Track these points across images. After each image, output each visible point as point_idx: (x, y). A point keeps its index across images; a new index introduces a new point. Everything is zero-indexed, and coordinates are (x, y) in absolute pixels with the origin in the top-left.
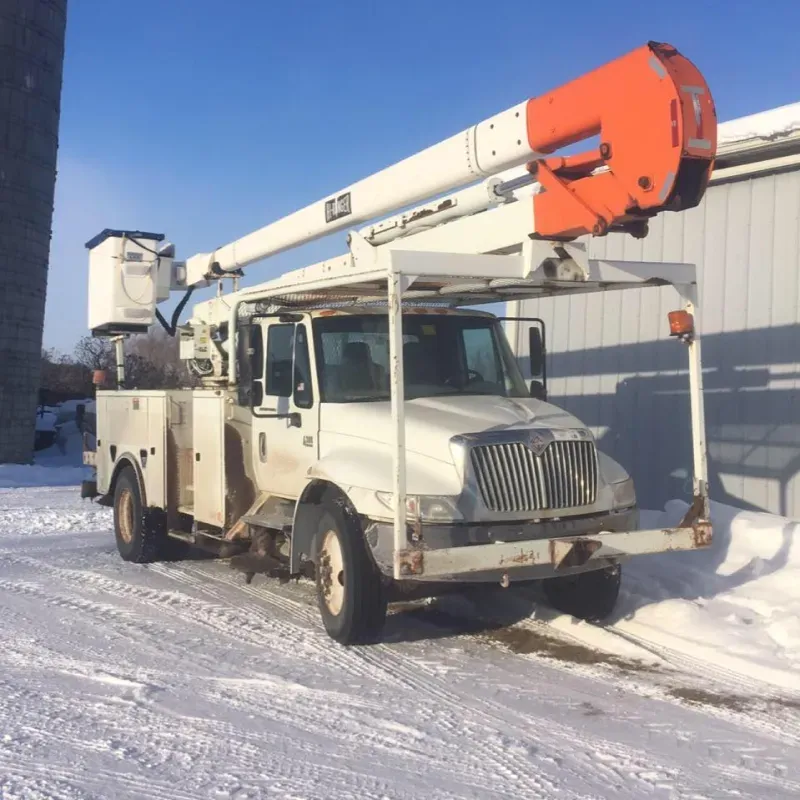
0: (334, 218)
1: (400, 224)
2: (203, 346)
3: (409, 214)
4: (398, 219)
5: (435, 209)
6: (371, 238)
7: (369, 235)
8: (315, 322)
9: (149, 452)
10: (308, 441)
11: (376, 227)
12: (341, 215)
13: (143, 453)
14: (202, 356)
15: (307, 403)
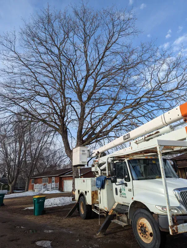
0: (125, 139)
1: (144, 138)
2: (96, 168)
3: (146, 136)
4: (143, 137)
5: (154, 134)
6: (136, 142)
7: (135, 142)
8: (128, 161)
9: (87, 192)
10: (130, 190)
11: (137, 140)
12: (127, 138)
13: (86, 192)
14: (96, 170)
15: (128, 180)
